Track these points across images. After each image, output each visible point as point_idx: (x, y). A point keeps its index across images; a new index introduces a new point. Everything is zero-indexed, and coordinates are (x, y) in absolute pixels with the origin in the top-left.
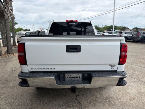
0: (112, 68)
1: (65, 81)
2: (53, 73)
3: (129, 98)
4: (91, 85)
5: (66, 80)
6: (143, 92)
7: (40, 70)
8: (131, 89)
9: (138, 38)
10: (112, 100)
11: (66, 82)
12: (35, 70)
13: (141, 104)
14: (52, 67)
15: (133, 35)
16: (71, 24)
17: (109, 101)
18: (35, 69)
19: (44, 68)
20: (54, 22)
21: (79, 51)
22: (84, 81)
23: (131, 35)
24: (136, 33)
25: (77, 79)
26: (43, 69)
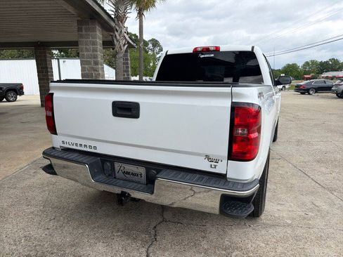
1: (115, 178)
5: (117, 175)
14: (92, 144)
16: (203, 56)
18: (68, 143)
19: (81, 145)
21: (136, 116)
25: (135, 178)
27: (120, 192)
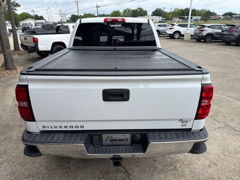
0: (183, 125)
1: (102, 145)
2: (80, 135)
3: (207, 163)
4: (146, 153)
5: (104, 143)
6: (231, 149)
7: (58, 129)
8: (213, 144)
9: (231, 37)
10: (180, 167)
11: (104, 148)
12: (50, 129)
13: (227, 174)
14: (79, 124)
15: (223, 31)
16: (113, 26)
17: (175, 169)
18: (49, 127)
19: (66, 127)
20: (82, 22)
21: (127, 99)
22: (135, 145)
23: (220, 31)
24: (229, 26)
25: (122, 143)
26: (63, 127)
27: (112, 157)
